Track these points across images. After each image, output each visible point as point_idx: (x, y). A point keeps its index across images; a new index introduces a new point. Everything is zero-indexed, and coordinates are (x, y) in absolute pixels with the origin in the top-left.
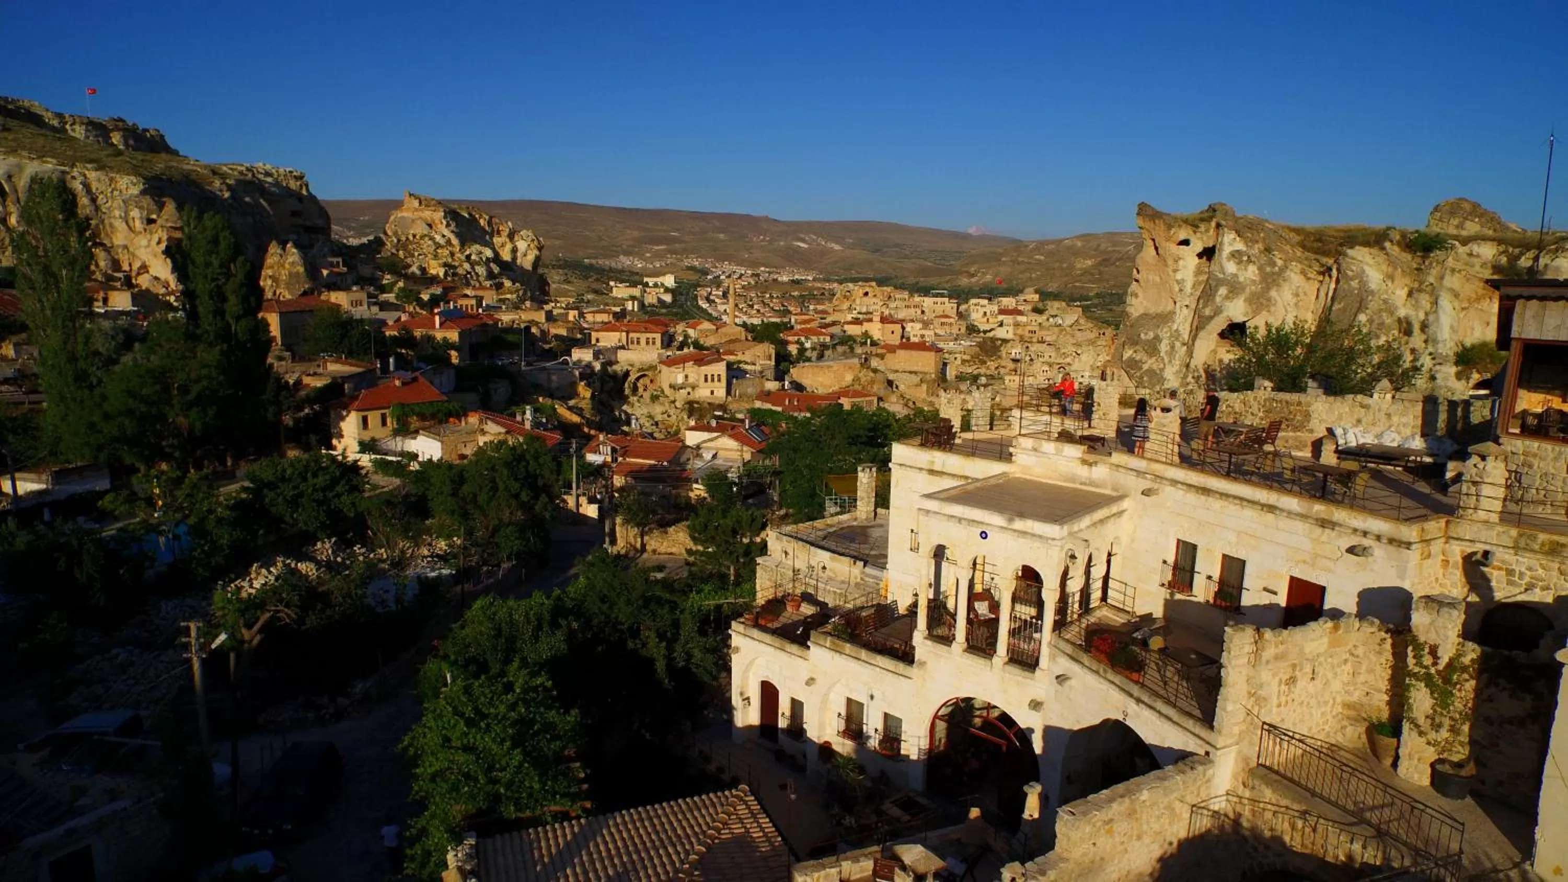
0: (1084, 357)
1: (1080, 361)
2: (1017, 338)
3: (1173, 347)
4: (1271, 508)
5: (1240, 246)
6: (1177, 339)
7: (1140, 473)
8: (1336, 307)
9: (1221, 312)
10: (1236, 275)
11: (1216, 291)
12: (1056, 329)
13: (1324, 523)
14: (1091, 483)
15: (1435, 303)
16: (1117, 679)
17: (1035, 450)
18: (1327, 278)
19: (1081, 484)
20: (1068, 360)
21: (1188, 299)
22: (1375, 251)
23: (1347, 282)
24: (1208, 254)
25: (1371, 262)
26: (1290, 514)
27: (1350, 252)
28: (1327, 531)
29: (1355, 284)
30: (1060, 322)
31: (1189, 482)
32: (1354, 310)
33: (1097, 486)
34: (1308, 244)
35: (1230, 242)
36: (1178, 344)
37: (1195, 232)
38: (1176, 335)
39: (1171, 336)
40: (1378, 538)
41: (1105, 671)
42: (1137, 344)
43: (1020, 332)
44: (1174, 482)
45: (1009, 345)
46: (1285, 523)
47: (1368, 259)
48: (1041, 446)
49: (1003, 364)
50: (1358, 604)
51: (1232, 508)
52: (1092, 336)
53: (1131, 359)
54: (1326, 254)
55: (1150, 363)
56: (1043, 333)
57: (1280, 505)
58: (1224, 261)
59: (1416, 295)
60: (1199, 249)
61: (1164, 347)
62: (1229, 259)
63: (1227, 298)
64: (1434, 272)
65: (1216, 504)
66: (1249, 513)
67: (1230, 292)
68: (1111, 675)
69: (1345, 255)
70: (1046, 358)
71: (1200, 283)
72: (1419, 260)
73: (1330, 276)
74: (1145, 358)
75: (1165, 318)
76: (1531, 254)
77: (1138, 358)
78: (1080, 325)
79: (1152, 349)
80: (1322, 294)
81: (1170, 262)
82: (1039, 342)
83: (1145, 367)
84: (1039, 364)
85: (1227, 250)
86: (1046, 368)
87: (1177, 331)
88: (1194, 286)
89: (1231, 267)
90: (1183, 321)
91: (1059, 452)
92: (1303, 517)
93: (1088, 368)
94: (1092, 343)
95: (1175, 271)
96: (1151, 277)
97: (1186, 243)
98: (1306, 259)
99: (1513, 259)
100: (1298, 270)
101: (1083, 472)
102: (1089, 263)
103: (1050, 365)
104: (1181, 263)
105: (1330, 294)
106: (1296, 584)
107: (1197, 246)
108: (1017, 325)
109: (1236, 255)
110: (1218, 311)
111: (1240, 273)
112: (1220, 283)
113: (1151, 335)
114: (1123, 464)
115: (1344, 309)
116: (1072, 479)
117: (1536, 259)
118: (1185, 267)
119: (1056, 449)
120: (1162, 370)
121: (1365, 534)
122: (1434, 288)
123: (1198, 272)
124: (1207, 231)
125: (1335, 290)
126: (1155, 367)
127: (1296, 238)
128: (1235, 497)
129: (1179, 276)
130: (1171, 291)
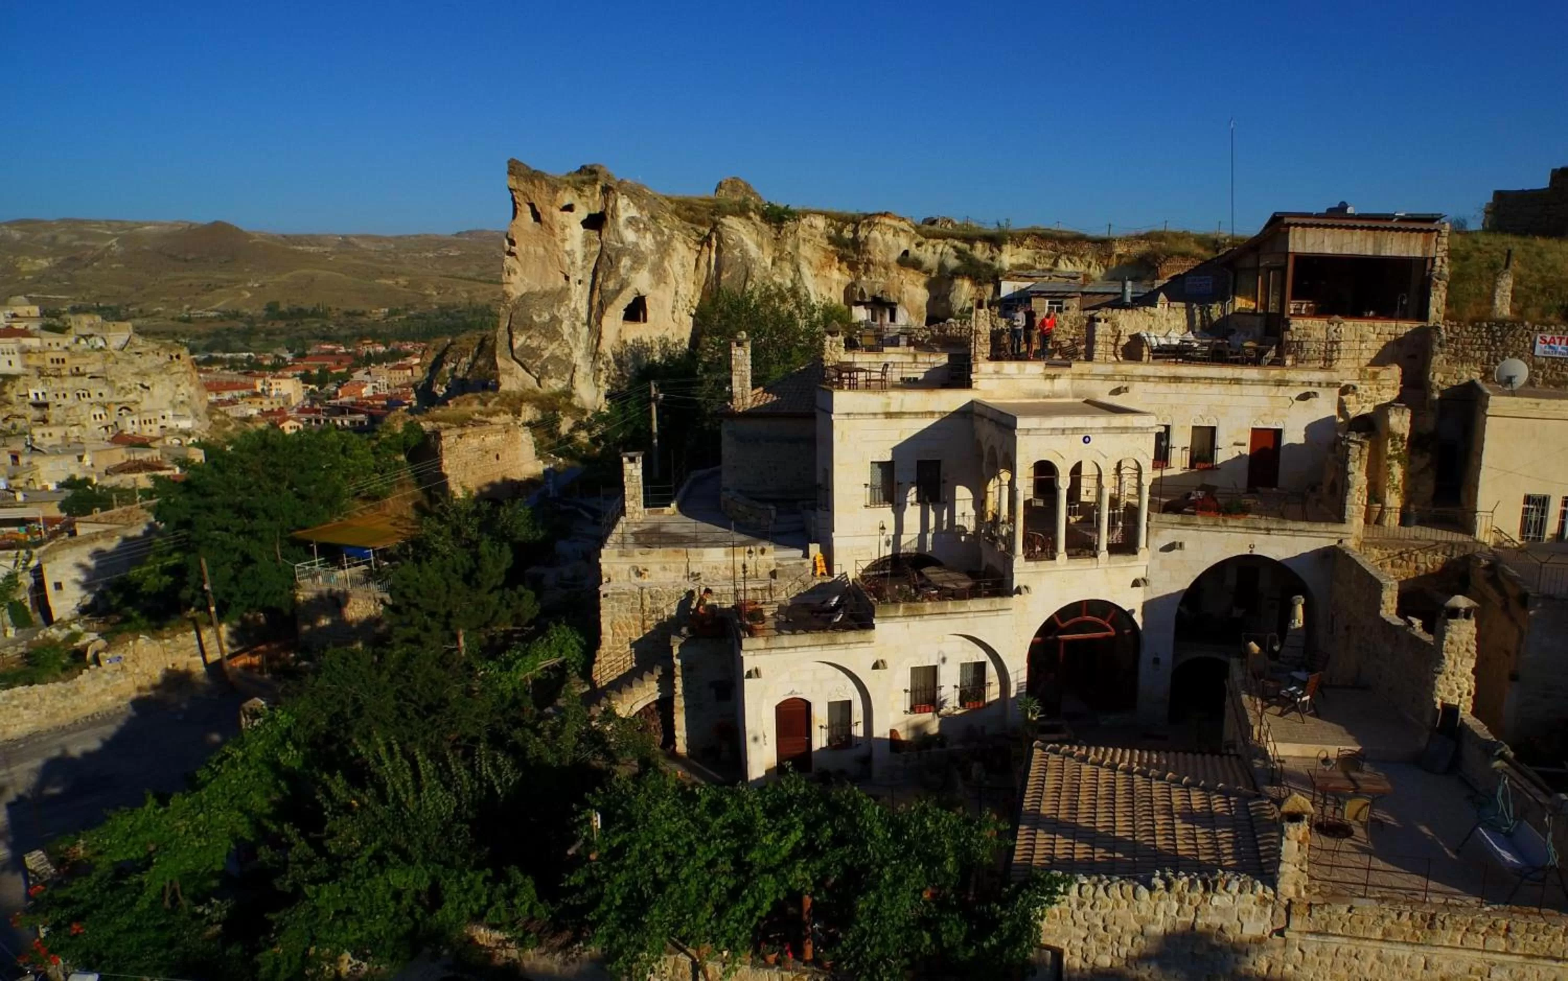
0: (156, 391)
1: (151, 396)
2: (32, 371)
3: (574, 328)
4: (1237, 381)
5: (633, 212)
6: (577, 319)
7: (1107, 377)
8: (725, 276)
9: (629, 285)
10: (637, 244)
11: (619, 262)
12: (98, 355)
13: (1280, 383)
14: (1055, 395)
15: (797, 270)
16: (1240, 523)
17: (997, 372)
18: (706, 248)
19: (1045, 397)
20: (131, 397)
21: (581, 273)
22: (743, 220)
23: (730, 251)
24: (595, 222)
25: (744, 231)
26: (1254, 382)
27: (723, 220)
28: (1281, 388)
29: (736, 252)
30: (100, 343)
31: (1159, 374)
32: (742, 279)
33: (1060, 397)
34: (681, 212)
35: (625, 209)
36: (578, 324)
37: (580, 196)
38: (575, 314)
39: (571, 316)
40: (1320, 384)
41: (1225, 521)
42: (530, 328)
43: (34, 361)
44: (1145, 378)
45: (20, 383)
46: (1247, 389)
47: (740, 228)
48: (1002, 368)
49: (19, 411)
50: (1305, 436)
51: (1201, 388)
52: (163, 359)
53: (525, 348)
54: (701, 223)
55: (551, 349)
56: (77, 362)
57: (1243, 377)
58: (622, 228)
59: (779, 263)
60: (584, 216)
61: (566, 328)
62: (627, 227)
63: (632, 268)
64: (789, 241)
65: (1185, 388)
66: (1216, 388)
67: (634, 262)
68: (1231, 522)
69: (722, 224)
70: (95, 397)
71: (592, 255)
72: (774, 230)
73: (710, 246)
74: (543, 344)
75: (561, 296)
76: (850, 227)
77: (534, 344)
78: (135, 345)
79: (552, 331)
80: (703, 264)
81: (557, 230)
82: (73, 375)
83: (546, 354)
84: (86, 407)
85: (623, 216)
86: (99, 411)
87: (575, 309)
88: (585, 257)
89: (630, 236)
90: (579, 298)
91: (1021, 371)
92: (1264, 382)
93: (165, 404)
94: (163, 369)
95: (563, 240)
96: (531, 249)
97: (569, 208)
98: (684, 227)
99: (840, 231)
100: (680, 239)
101: (1046, 386)
102: (44, 263)
103: (105, 407)
104: (567, 231)
105: (713, 262)
106: (1257, 433)
107: (582, 213)
108: (26, 352)
109: (631, 221)
110: (623, 285)
111: (641, 242)
112: (620, 253)
113: (546, 316)
114: (1086, 372)
115: (733, 278)
116: (1036, 395)
117: (855, 231)
118: (572, 236)
119: (1019, 368)
120: (570, 355)
121: (1310, 384)
122: (793, 257)
123: (587, 242)
124: (593, 195)
125: (717, 259)
126: (558, 352)
127: (672, 207)
128: (1206, 378)
129: (568, 248)
130: (561, 264)
